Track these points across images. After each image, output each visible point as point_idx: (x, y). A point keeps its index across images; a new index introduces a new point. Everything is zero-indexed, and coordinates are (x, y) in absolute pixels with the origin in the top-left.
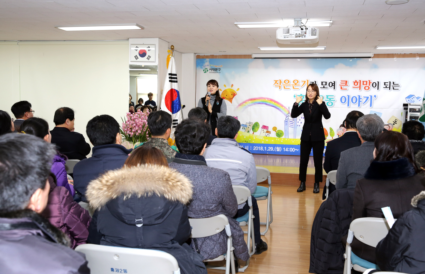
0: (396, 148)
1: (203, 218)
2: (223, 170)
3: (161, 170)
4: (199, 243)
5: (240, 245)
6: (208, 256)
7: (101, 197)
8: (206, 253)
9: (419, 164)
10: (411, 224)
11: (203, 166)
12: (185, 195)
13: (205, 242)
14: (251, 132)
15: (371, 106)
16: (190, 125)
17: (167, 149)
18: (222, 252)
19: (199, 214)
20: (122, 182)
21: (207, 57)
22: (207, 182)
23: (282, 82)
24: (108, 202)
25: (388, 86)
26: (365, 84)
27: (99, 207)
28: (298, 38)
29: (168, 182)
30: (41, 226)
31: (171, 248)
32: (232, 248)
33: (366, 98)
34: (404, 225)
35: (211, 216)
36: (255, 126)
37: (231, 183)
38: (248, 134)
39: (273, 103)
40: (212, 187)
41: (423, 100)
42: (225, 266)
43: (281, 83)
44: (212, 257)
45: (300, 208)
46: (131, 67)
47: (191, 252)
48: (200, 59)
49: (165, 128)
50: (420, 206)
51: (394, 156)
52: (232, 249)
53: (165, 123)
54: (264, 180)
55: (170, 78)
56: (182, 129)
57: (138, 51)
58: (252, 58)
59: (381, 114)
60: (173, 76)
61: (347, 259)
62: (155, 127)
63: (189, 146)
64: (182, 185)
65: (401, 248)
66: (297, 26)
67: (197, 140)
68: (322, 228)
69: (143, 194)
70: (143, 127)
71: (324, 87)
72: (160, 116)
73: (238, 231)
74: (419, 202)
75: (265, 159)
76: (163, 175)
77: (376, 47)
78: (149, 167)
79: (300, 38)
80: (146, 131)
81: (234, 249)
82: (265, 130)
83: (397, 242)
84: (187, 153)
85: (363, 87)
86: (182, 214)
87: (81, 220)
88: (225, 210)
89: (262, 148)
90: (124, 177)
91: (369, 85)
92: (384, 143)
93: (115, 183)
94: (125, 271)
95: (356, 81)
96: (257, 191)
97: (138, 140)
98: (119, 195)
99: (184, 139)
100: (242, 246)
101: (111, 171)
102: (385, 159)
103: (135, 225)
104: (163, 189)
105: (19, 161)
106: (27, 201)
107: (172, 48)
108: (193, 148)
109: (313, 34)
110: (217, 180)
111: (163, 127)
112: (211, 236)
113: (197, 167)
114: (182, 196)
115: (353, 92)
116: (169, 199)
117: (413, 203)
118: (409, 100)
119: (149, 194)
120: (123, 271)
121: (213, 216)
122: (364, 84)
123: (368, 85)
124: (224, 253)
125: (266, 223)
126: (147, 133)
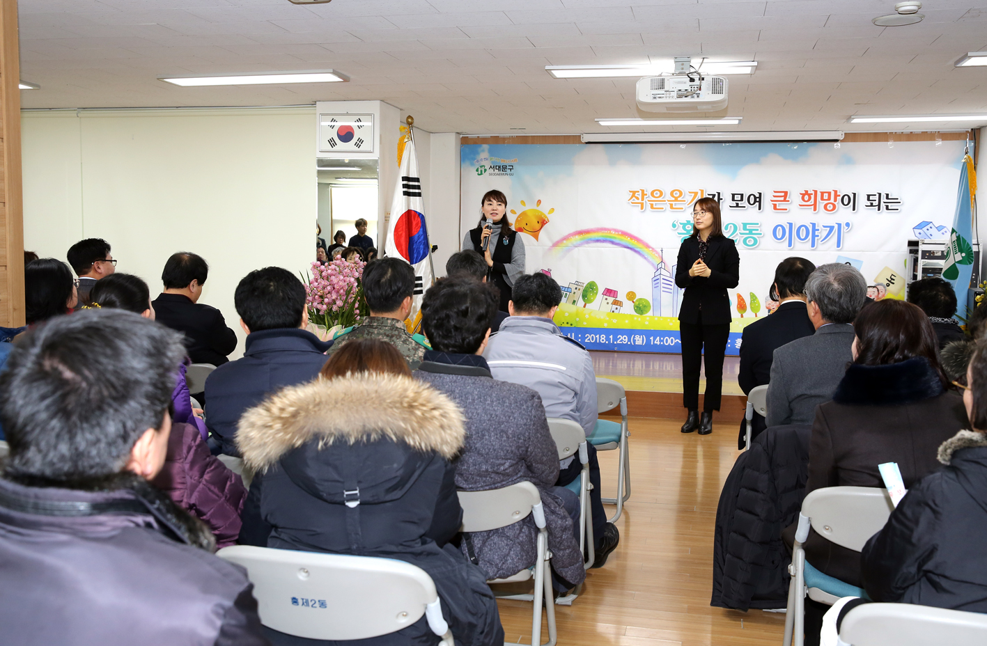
0: (902, 337)
1: (486, 490)
2: (526, 387)
3: (398, 385)
4: (477, 543)
5: (565, 549)
6: (496, 571)
7: (269, 443)
8: (492, 564)
9: (949, 370)
10: (937, 502)
11: (483, 378)
12: (449, 439)
13: (489, 542)
14: (581, 302)
15: (838, 246)
16: (457, 289)
17: (403, 342)
18: (525, 562)
19: (475, 483)
20: (315, 411)
21: (485, 140)
22: (492, 412)
23: (646, 195)
24: (285, 454)
25: (876, 203)
26: (827, 198)
27: (264, 465)
28: (684, 100)
29: (412, 409)
30: (153, 508)
31: (420, 554)
32: (548, 553)
33: (828, 229)
34: (922, 505)
35: (503, 486)
36: (589, 291)
37: (544, 415)
38: (574, 307)
39: (627, 241)
40: (503, 423)
41: (952, 233)
42: (533, 593)
43: (645, 197)
44: (504, 574)
45: (684, 467)
46: (321, 163)
47: (462, 563)
48: (469, 146)
49: (400, 297)
50: (957, 462)
51: (897, 353)
52: (548, 555)
53: (400, 285)
54: (611, 407)
55: (404, 186)
56: (437, 299)
57: (336, 129)
58: (582, 143)
59: (862, 262)
60: (411, 183)
61: (795, 576)
62: (379, 293)
63: (453, 334)
64: (442, 415)
65: (917, 555)
66: (680, 74)
67: (471, 322)
68: (739, 509)
69: (360, 436)
70: (348, 293)
71: (737, 206)
72: (390, 270)
73: (561, 518)
74: (955, 454)
75: (611, 362)
76: (403, 396)
77: (849, 118)
78: (371, 378)
79: (688, 99)
80: (354, 302)
81: (551, 555)
82: (611, 299)
83: (909, 542)
84: (450, 349)
85: (821, 204)
86: (444, 478)
87: (226, 497)
88: (532, 472)
89: (604, 339)
90: (318, 400)
91: (835, 200)
92: (874, 326)
93: (299, 413)
94: (322, 603)
95: (806, 192)
96: (598, 432)
97: (336, 321)
98: (307, 440)
99: (443, 319)
100: (567, 551)
101: (290, 388)
102: (879, 361)
103: (344, 504)
104: (403, 425)
105: (110, 368)
106: (125, 455)
107: (410, 122)
108: (463, 340)
109: (715, 91)
110: (513, 408)
111: (395, 293)
112: (503, 528)
113: (470, 381)
114: (444, 442)
115: (799, 215)
116: (414, 447)
117: (941, 456)
118: (920, 233)
119: (374, 436)
120: (317, 605)
121: (507, 486)
122: (825, 198)
123: (832, 201)
124: (531, 564)
125: (617, 500)
126: (357, 305)
